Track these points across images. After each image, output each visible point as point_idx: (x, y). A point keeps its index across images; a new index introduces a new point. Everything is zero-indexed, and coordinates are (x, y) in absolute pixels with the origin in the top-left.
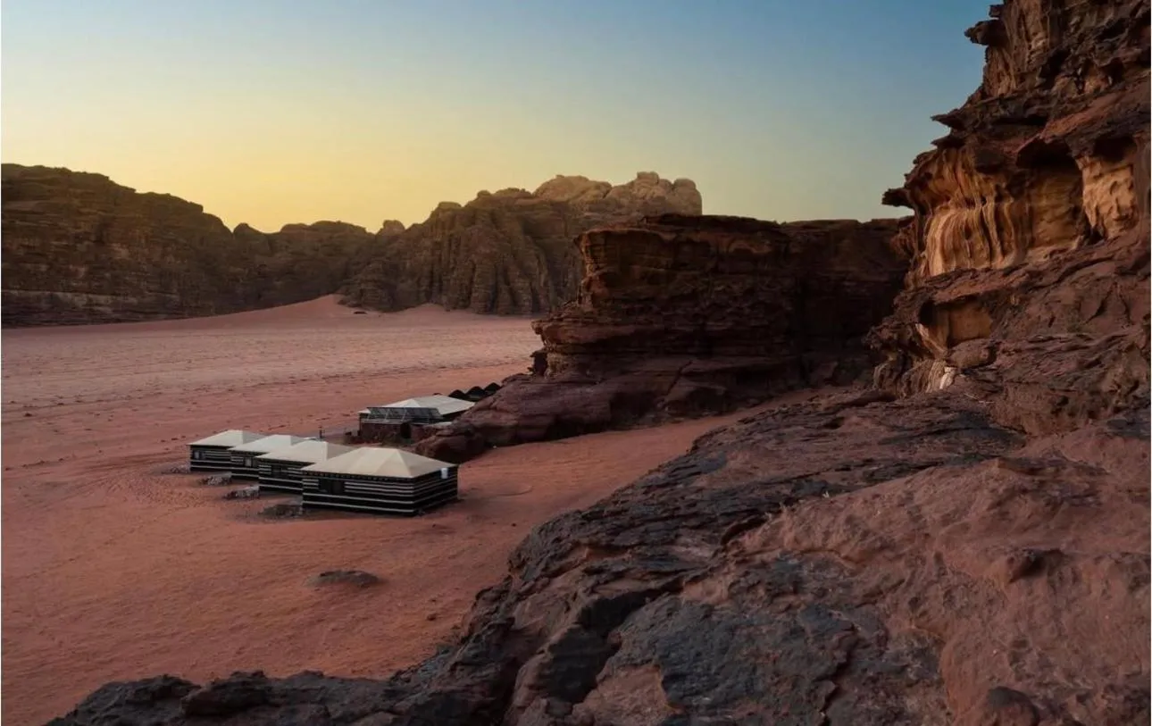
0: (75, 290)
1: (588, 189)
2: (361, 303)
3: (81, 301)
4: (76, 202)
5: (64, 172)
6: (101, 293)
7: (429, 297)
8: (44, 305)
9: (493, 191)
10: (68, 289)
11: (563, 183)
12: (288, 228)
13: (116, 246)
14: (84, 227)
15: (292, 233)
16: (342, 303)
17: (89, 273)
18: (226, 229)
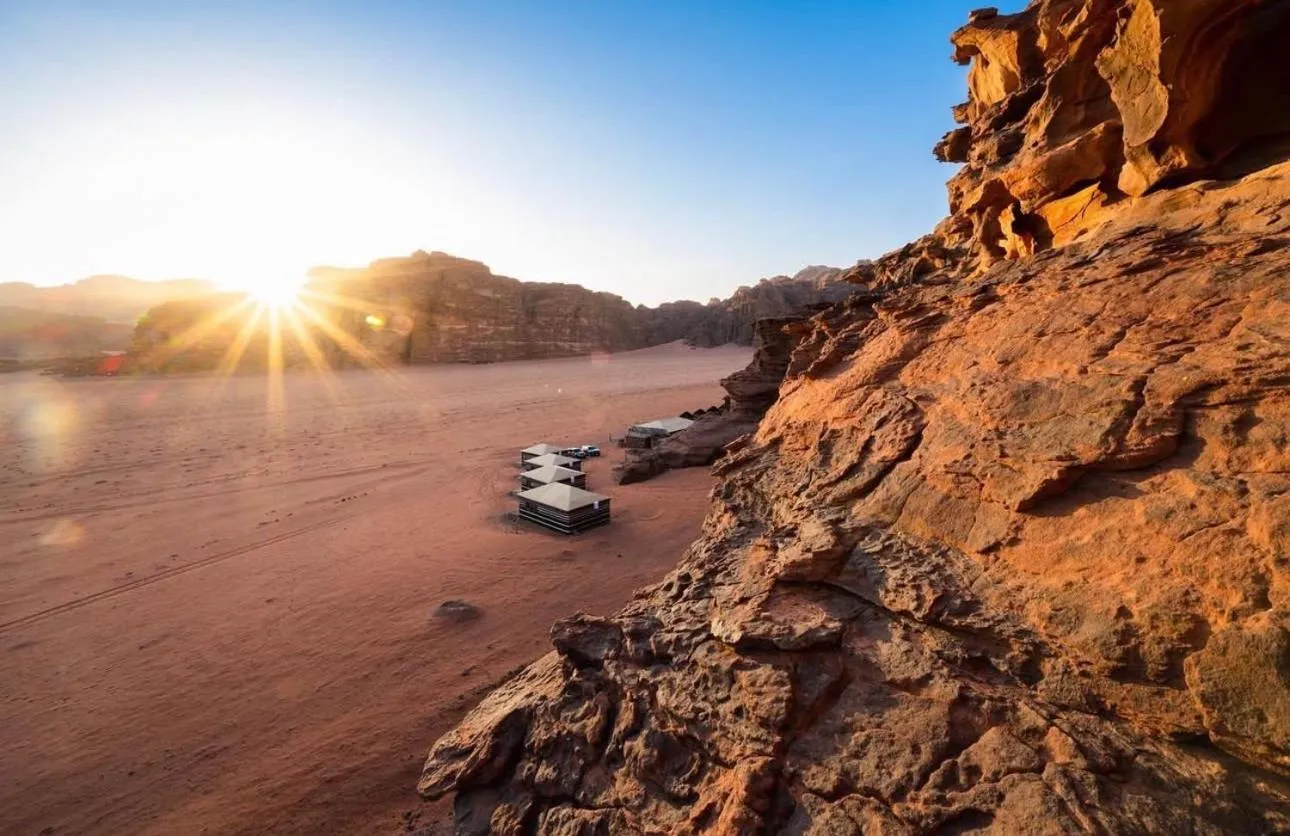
0: (565, 341)
1: (826, 272)
2: (694, 343)
3: (567, 345)
4: (566, 299)
5: (561, 285)
6: (575, 342)
7: (731, 339)
8: (552, 348)
9: (768, 278)
10: (561, 340)
11: (812, 270)
12: (662, 305)
13: (582, 319)
14: (569, 311)
15: (665, 309)
16: (685, 343)
17: (571, 332)
18: (632, 308)
